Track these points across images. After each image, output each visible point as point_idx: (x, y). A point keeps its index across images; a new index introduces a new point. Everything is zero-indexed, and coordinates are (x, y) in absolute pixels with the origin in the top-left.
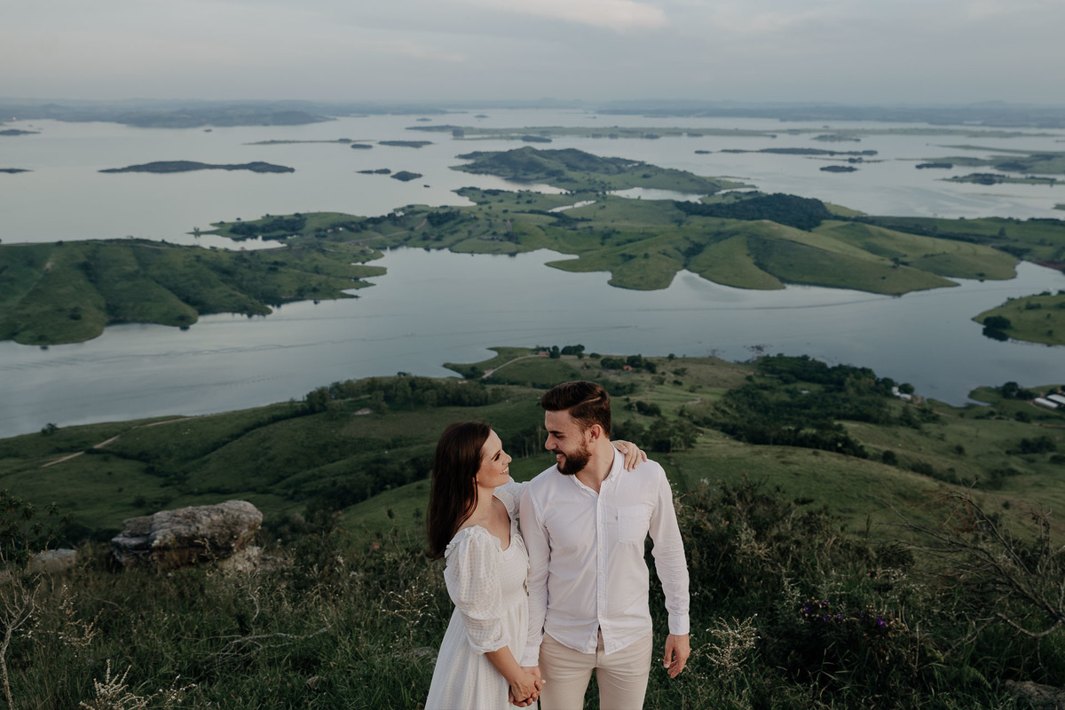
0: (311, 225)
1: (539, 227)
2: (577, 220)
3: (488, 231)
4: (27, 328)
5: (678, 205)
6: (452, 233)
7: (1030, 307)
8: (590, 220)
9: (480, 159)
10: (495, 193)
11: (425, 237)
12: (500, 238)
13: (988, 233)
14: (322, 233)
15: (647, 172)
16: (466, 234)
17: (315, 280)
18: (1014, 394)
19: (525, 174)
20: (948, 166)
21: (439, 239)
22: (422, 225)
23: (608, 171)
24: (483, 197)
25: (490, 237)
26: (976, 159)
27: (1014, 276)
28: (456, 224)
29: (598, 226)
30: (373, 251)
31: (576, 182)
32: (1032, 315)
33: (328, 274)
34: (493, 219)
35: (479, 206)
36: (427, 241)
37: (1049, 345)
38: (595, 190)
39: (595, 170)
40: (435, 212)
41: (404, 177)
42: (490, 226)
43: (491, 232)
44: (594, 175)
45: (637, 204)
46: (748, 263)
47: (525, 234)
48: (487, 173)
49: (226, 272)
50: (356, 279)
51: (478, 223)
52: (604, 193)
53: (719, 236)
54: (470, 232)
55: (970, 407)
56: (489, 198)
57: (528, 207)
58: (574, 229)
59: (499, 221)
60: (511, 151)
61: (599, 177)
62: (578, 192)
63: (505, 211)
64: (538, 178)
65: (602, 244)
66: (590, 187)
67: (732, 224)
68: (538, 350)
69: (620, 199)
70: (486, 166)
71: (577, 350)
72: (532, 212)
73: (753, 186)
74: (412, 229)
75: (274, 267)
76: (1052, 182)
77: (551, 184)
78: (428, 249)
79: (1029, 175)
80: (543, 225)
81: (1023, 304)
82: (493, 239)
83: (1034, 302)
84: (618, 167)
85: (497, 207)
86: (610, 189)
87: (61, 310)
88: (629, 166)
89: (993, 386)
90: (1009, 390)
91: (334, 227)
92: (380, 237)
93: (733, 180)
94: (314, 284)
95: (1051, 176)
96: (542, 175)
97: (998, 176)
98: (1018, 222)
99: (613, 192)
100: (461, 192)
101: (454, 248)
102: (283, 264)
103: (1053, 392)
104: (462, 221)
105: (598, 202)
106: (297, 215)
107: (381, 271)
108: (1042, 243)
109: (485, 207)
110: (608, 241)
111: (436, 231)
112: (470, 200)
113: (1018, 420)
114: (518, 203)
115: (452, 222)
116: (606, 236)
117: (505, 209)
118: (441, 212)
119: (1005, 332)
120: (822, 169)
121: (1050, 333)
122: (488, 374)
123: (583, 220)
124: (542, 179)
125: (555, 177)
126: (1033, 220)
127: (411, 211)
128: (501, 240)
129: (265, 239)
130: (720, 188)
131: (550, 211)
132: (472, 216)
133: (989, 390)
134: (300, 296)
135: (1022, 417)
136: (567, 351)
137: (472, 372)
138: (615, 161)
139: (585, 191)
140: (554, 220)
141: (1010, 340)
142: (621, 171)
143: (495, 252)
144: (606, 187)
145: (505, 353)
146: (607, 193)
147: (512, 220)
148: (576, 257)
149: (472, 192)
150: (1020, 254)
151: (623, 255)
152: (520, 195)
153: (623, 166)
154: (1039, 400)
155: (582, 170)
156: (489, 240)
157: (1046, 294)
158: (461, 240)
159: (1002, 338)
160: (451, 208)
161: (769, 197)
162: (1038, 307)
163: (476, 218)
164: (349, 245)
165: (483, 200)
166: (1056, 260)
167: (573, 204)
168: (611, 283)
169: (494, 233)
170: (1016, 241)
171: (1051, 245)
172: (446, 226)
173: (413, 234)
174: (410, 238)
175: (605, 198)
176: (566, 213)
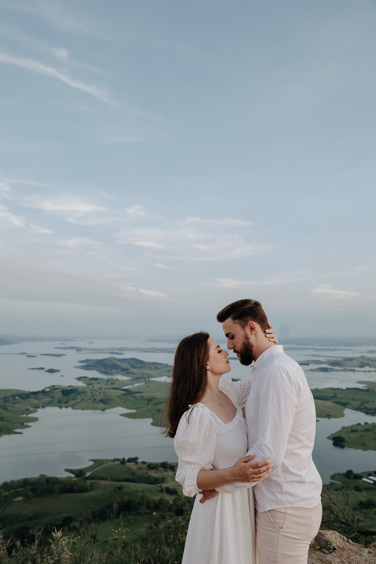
0: (2, 395)
1: (117, 396)
2: (136, 393)
3: (91, 398)
6: (74, 399)
7: (353, 431)
8: (142, 392)
9: (89, 363)
10: (96, 379)
11: (60, 402)
12: (97, 401)
13: (329, 395)
14: (7, 400)
15: (169, 369)
16: (80, 400)
18: (352, 476)
19: (111, 370)
20: (308, 364)
21: (67, 402)
22: (59, 395)
23: (151, 369)
24: (90, 381)
25: (93, 401)
26: (319, 361)
27: (343, 416)
28: (76, 395)
29: (146, 395)
30: (32, 409)
31: (135, 374)
32: (354, 435)
33: (8, 421)
34: (94, 393)
35: (88, 386)
36: (60, 403)
37: (364, 450)
38: (145, 378)
39: (144, 368)
40: (65, 389)
41: (51, 371)
42: (93, 396)
43: (93, 398)
44: (144, 371)
45: (165, 385)
47: (109, 400)
48: (92, 369)
50: (22, 424)
51: (87, 394)
52: (149, 379)
54: (82, 399)
55: (332, 484)
56: (93, 382)
57: (112, 386)
58: (134, 397)
59: (97, 393)
60: (104, 359)
61: (146, 371)
62: (136, 379)
63: (100, 388)
64: (117, 372)
65: (148, 404)
66: (142, 376)
68: (115, 460)
69: (156, 382)
70: (92, 366)
71: (134, 460)
72: (113, 389)
74: (53, 397)
76: (354, 371)
77: (123, 375)
78: (61, 408)
79: (344, 368)
80: (119, 395)
81: (349, 430)
82: (94, 402)
83: (354, 429)
84: (156, 367)
85: (96, 386)
86: (152, 377)
88: (161, 366)
89: (341, 473)
90: (349, 474)
91: (13, 396)
92: (36, 401)
95: (353, 368)
96: (119, 370)
97: (330, 368)
98: (342, 390)
99: (153, 379)
100: (79, 379)
101: (74, 407)
103: (370, 474)
104: (79, 394)
105: (146, 383)
107: (36, 419)
108: (353, 399)
109: (90, 386)
110: (151, 403)
111: (65, 399)
112: (84, 383)
113: (356, 490)
114: (107, 384)
115: (73, 394)
116: (150, 400)
117: (100, 387)
118: (69, 389)
119: (343, 444)
121: (364, 444)
122: (88, 474)
123: (138, 392)
124: (119, 372)
125: (125, 371)
126: (348, 388)
127: (54, 388)
128: (98, 403)
131: (122, 388)
132: (84, 391)
133: (339, 474)
135: (357, 489)
136: (130, 460)
137: (79, 473)
138: (154, 364)
139: (140, 378)
140: (124, 392)
141: (346, 448)
142: (157, 368)
143: (94, 409)
144: (149, 376)
145: (98, 462)
146: (150, 379)
147: (104, 393)
148: (134, 411)
149: (84, 379)
150: (345, 405)
151: (158, 410)
152: (108, 381)
153: (158, 366)
154: (364, 479)
155: (138, 368)
156: (91, 403)
157: (359, 424)
158: (78, 403)
159: (342, 447)
160: (74, 387)
162: (356, 431)
163: (86, 392)
164: (21, 405)
165: (89, 383)
166: (361, 407)
167: (133, 384)
168: (152, 424)
169: (95, 399)
170: (342, 399)
171: (358, 400)
172: (70, 396)
173: (54, 400)
174: (52, 402)
175: (149, 382)
176: (130, 389)
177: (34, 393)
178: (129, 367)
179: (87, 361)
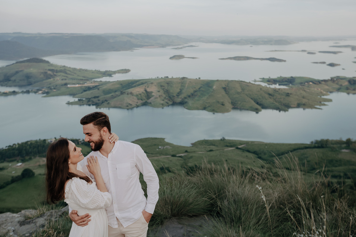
0: (297, 81)
4: (209, 106)
11: (347, 89)
14: (303, 84)
17: (304, 101)
21: (354, 90)
22: (345, 84)
30: (325, 93)
33: (308, 100)
40: (351, 79)
41: (332, 65)
49: (270, 94)
50: (320, 102)
74: (341, 85)
75: (288, 95)
78: (348, 94)
87: (218, 102)
91: (308, 82)
92: (327, 87)
94: (303, 102)
102: (291, 94)
106: (292, 77)
107: (330, 100)
111: (352, 87)
118: (354, 79)
129: (279, 85)
134: (299, 106)
164: (316, 89)
173: (342, 87)
174: (340, 89)
177: (325, 81)
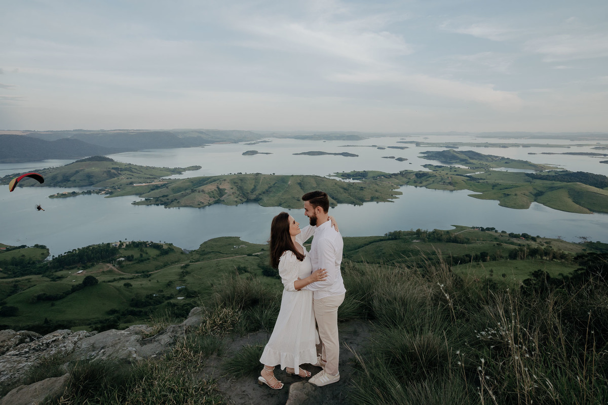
0: (370, 175)
1: (462, 181)
2: (478, 179)
3: (441, 181)
4: (285, 202)
5: (528, 175)
6: (426, 181)
8: (485, 179)
9: (430, 154)
10: (440, 167)
11: (415, 182)
12: (447, 184)
14: (375, 178)
15: (507, 161)
17: (377, 194)
19: (451, 160)
21: (421, 183)
22: (413, 178)
23: (487, 160)
24: (435, 168)
28: (427, 178)
29: (491, 181)
30: (395, 186)
31: (474, 164)
33: (381, 193)
34: (442, 177)
35: (435, 172)
36: (416, 184)
38: (484, 168)
39: (482, 160)
40: (417, 173)
41: (400, 159)
42: (442, 179)
44: (481, 162)
45: (506, 174)
46: (570, 201)
47: (457, 183)
48: (433, 159)
49: (345, 189)
50: (392, 195)
51: (437, 177)
52: (488, 169)
53: (552, 188)
54: (433, 181)
56: (437, 169)
57: (455, 173)
58: (479, 182)
59: (445, 177)
60: (443, 151)
61: (484, 162)
62: (476, 168)
63: (447, 174)
64: (456, 162)
65: (493, 189)
66: (481, 166)
67: (558, 184)
70: (433, 157)
72: (457, 175)
73: (563, 169)
74: (410, 179)
75: (362, 189)
77: (462, 165)
78: (416, 187)
80: (464, 180)
82: (443, 184)
84: (492, 159)
85: (443, 172)
86: (490, 167)
87: (294, 198)
91: (380, 176)
92: (397, 181)
93: (552, 166)
94: (377, 196)
100: (425, 166)
101: (427, 186)
102: (365, 188)
104: (429, 177)
105: (486, 172)
106: (364, 171)
107: (401, 193)
109: (437, 172)
110: (496, 188)
111: (419, 180)
112: (430, 169)
114: (451, 171)
115: (425, 177)
116: (494, 186)
118: (420, 173)
120: (601, 162)
122: (455, 234)
123: (481, 179)
124: (459, 162)
125: (464, 162)
127: (407, 172)
129: (353, 179)
130: (545, 169)
131: (466, 175)
134: (372, 200)
136: (488, 229)
138: (490, 156)
139: (479, 168)
140: (468, 178)
143: (444, 189)
144: (488, 166)
145: (459, 228)
146: (490, 169)
147: (451, 177)
148: (482, 193)
149: (430, 166)
151: (505, 194)
152: (451, 168)
155: (476, 159)
158: (430, 184)
160: (423, 172)
161: (575, 173)
163: (435, 176)
164: (387, 183)
168: (499, 204)
169: (444, 182)
172: (423, 178)
173: (410, 181)
174: (409, 182)
175: (489, 171)
176: (472, 176)
177: (394, 174)
178: (467, 158)
179: (427, 152)
